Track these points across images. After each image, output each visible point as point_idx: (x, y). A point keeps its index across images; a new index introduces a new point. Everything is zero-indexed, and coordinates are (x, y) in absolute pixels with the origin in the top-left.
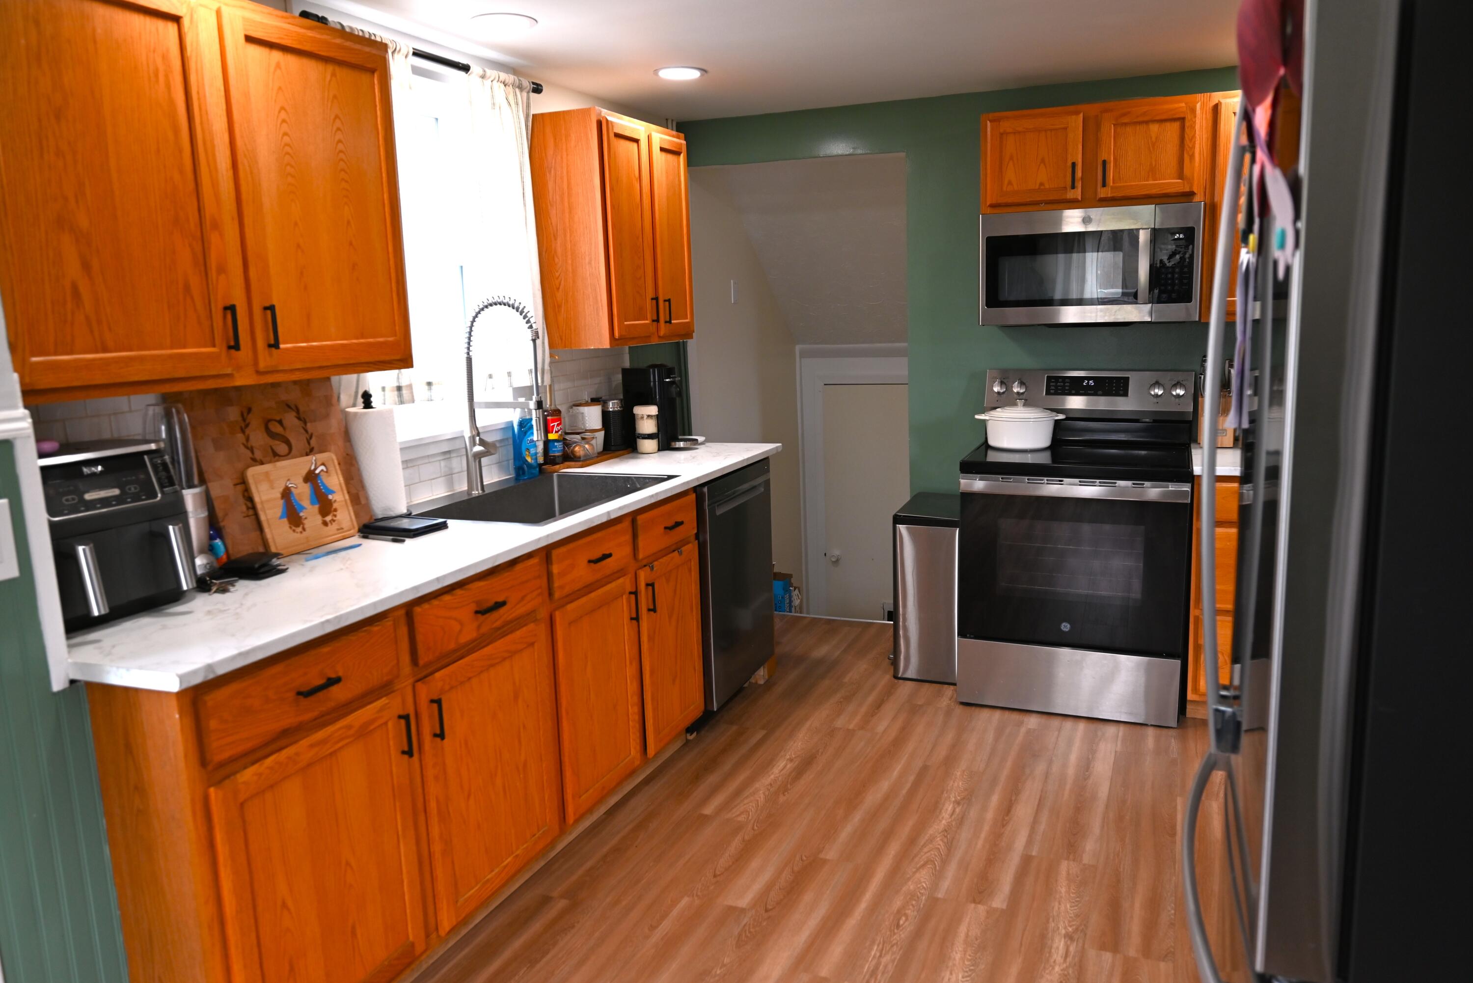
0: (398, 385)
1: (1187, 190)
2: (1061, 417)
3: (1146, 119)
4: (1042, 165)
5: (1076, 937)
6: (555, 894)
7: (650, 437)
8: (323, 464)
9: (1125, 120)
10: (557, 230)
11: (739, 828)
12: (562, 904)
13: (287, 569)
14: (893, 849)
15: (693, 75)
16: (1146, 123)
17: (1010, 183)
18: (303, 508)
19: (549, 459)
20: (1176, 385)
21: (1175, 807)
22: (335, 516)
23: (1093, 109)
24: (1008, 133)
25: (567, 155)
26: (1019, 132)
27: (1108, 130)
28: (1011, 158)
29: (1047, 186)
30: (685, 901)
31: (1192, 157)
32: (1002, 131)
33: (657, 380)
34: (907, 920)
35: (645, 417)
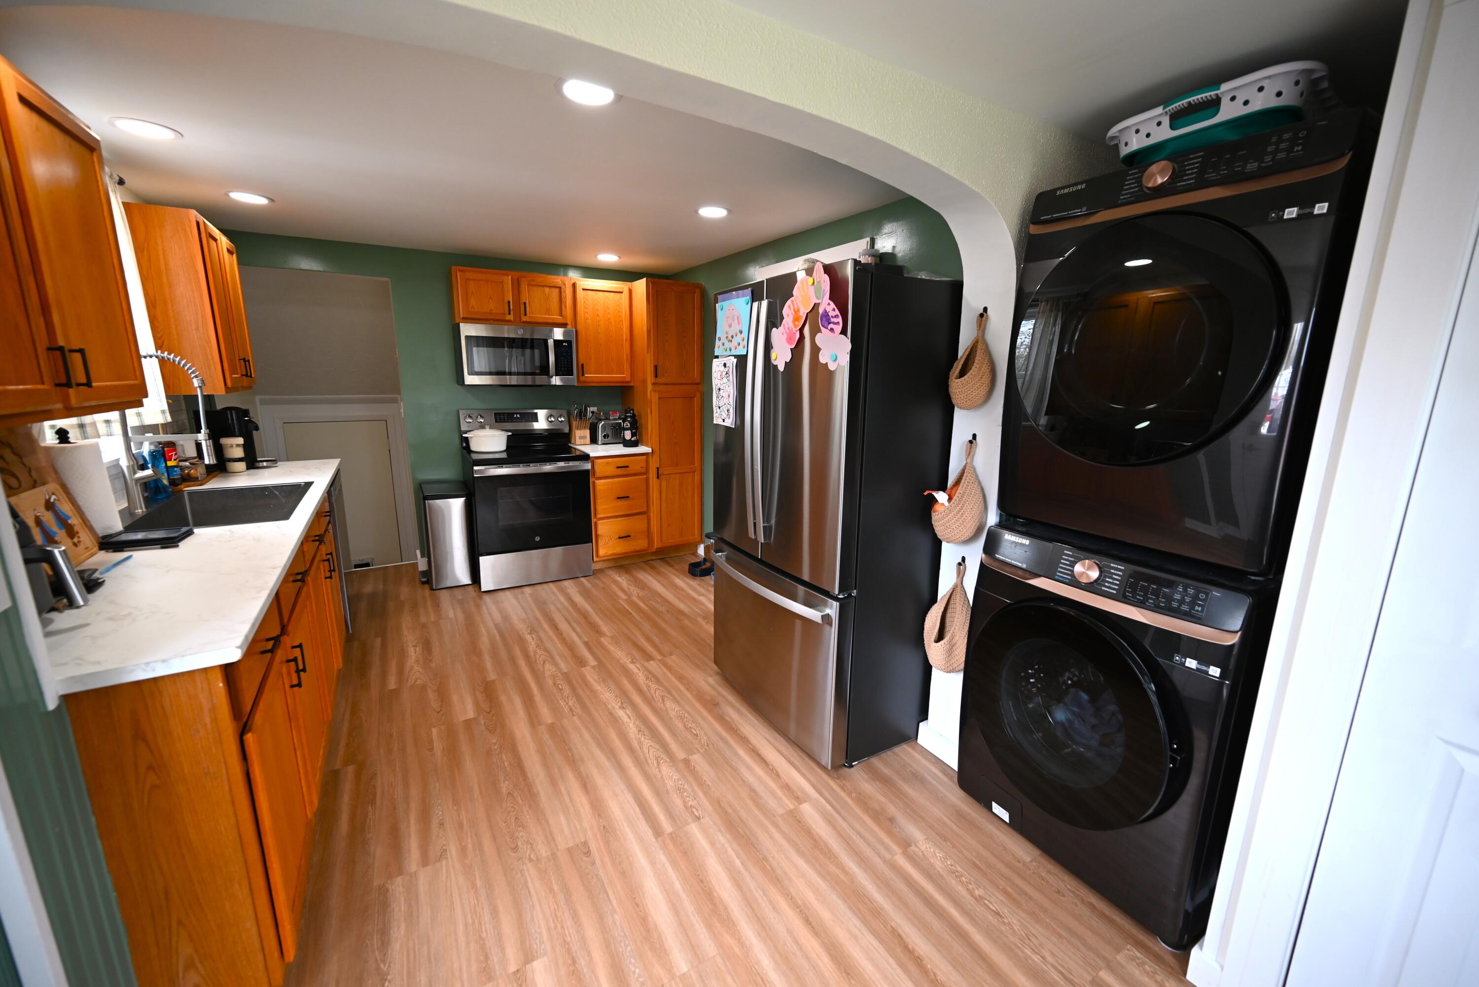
0: (80, 423)
1: (565, 322)
2: (510, 434)
3: (543, 284)
4: (491, 300)
5: (634, 661)
6: (338, 766)
7: (240, 460)
8: (53, 494)
9: (533, 283)
10: (155, 300)
11: (424, 688)
12: (351, 769)
13: (104, 581)
14: (522, 663)
15: (261, 201)
16: (543, 286)
17: (473, 307)
18: (55, 533)
19: (173, 482)
20: (560, 416)
21: (622, 604)
22: (79, 537)
23: (516, 274)
24: (469, 279)
25: (163, 241)
26: (476, 280)
27: (524, 287)
28: (473, 293)
29: (494, 312)
30: (434, 731)
31: (566, 306)
32: (466, 277)
33: (235, 419)
34: (562, 686)
35: (235, 446)
